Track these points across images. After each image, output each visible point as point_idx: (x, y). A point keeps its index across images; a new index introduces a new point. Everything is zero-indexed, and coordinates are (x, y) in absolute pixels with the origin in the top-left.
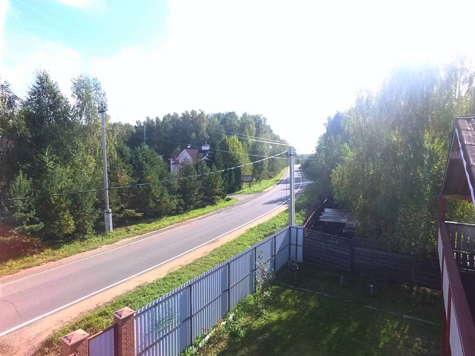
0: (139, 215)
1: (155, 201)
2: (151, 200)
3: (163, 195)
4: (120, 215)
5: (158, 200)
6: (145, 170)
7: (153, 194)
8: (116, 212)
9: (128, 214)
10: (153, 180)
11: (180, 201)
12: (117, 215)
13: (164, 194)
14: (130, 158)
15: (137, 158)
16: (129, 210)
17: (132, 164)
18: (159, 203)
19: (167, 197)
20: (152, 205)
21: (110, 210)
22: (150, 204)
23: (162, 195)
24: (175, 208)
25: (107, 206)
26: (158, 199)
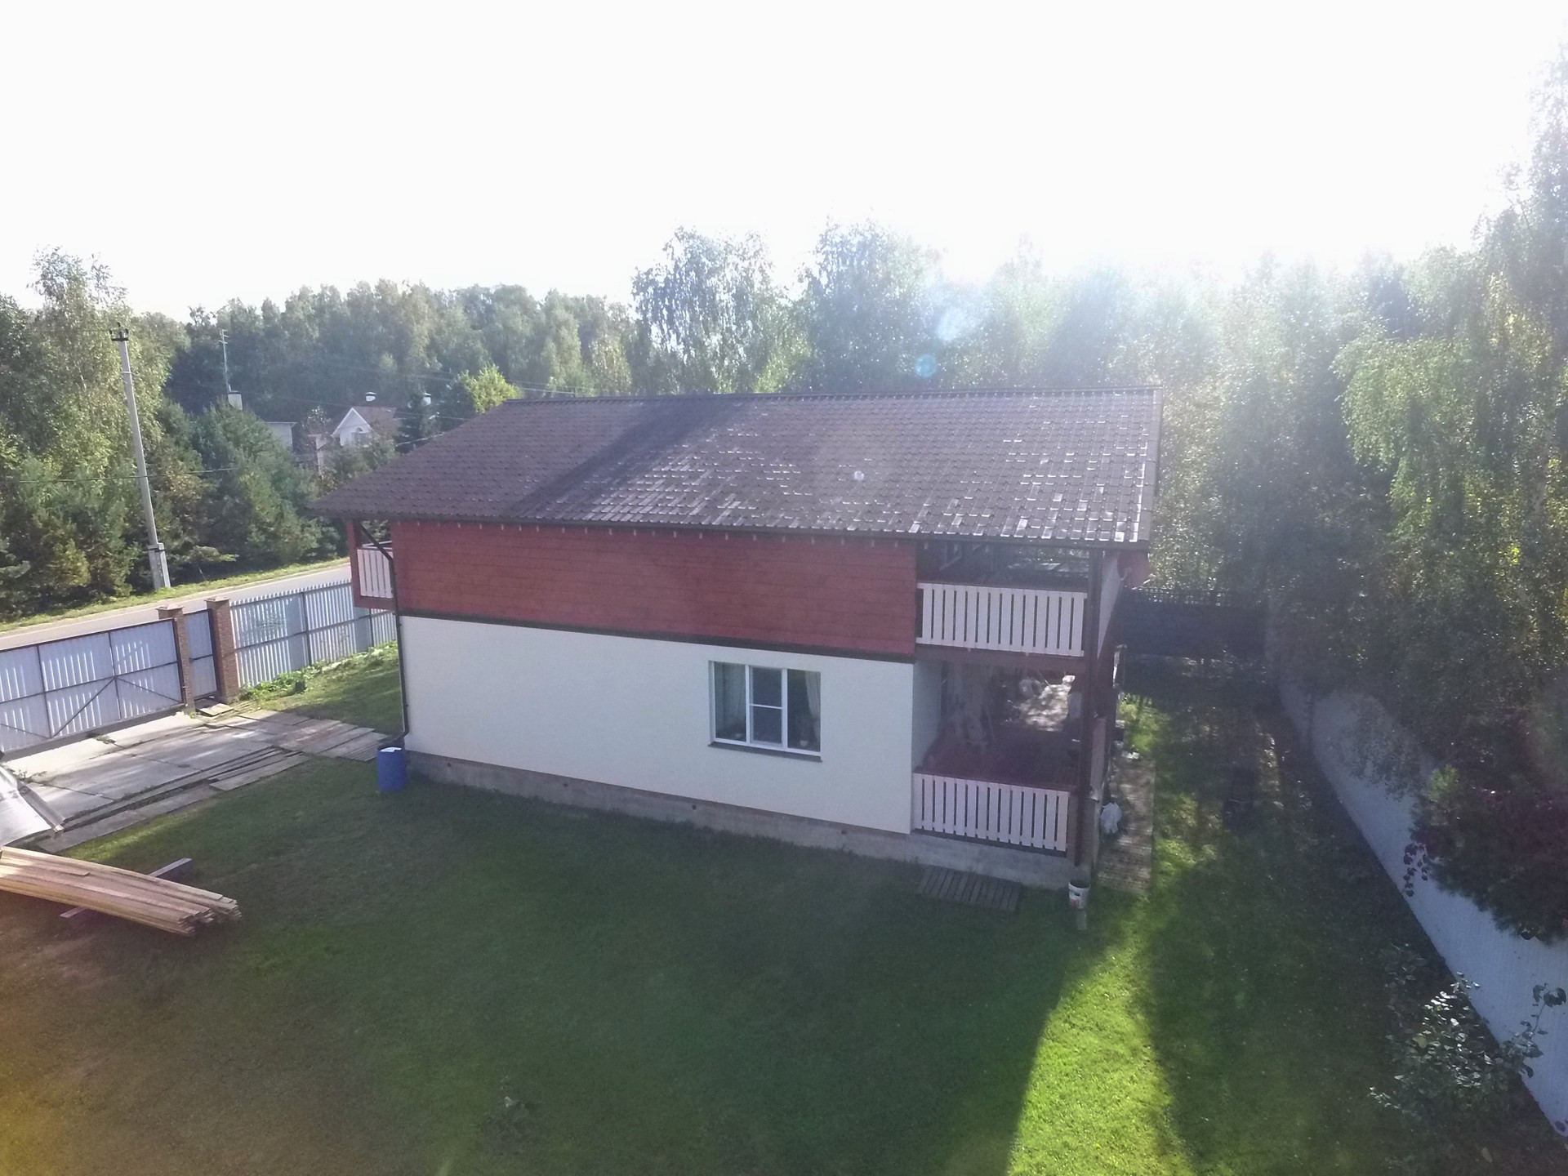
0: (228, 557)
1: (265, 531)
2: (253, 527)
3: (282, 517)
4: (184, 557)
5: (272, 529)
6: (235, 462)
7: (257, 515)
8: (174, 552)
9: (201, 556)
10: (254, 485)
11: (328, 531)
12: (178, 558)
13: (285, 514)
14: (191, 436)
15: (210, 435)
16: (205, 548)
17: (199, 451)
18: (275, 536)
19: (292, 521)
20: (256, 537)
21: (162, 546)
22: (251, 538)
23: (280, 517)
24: (315, 545)
25: (152, 538)
26: (270, 525)
